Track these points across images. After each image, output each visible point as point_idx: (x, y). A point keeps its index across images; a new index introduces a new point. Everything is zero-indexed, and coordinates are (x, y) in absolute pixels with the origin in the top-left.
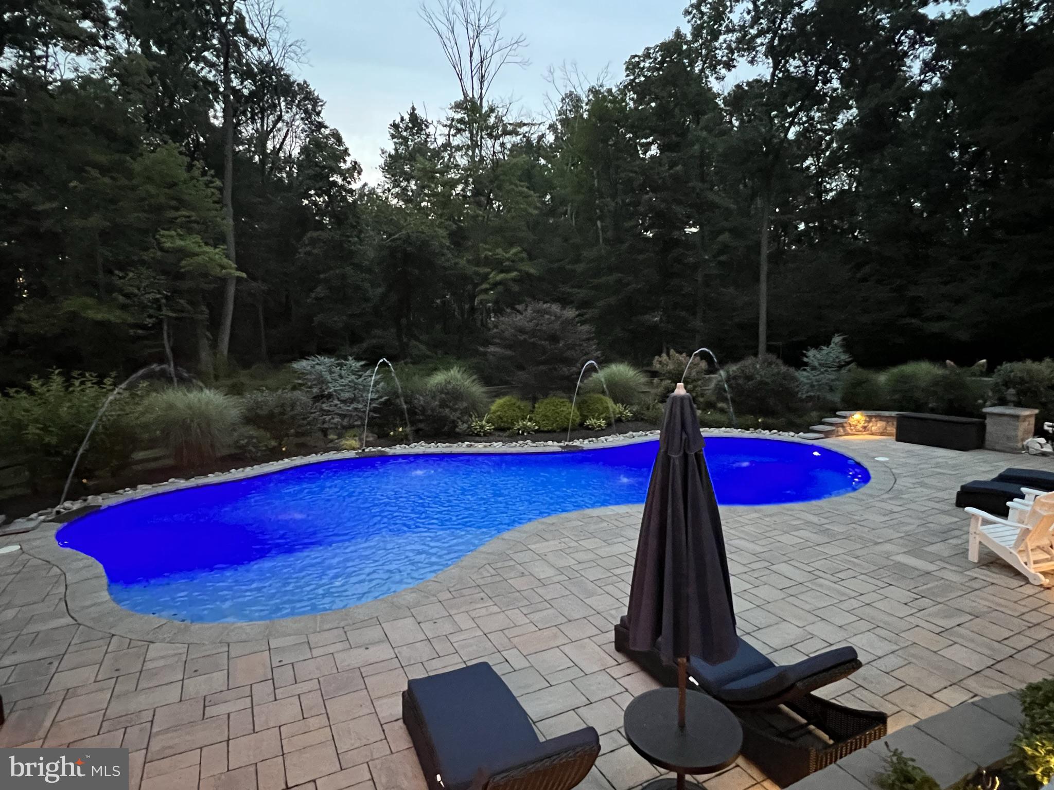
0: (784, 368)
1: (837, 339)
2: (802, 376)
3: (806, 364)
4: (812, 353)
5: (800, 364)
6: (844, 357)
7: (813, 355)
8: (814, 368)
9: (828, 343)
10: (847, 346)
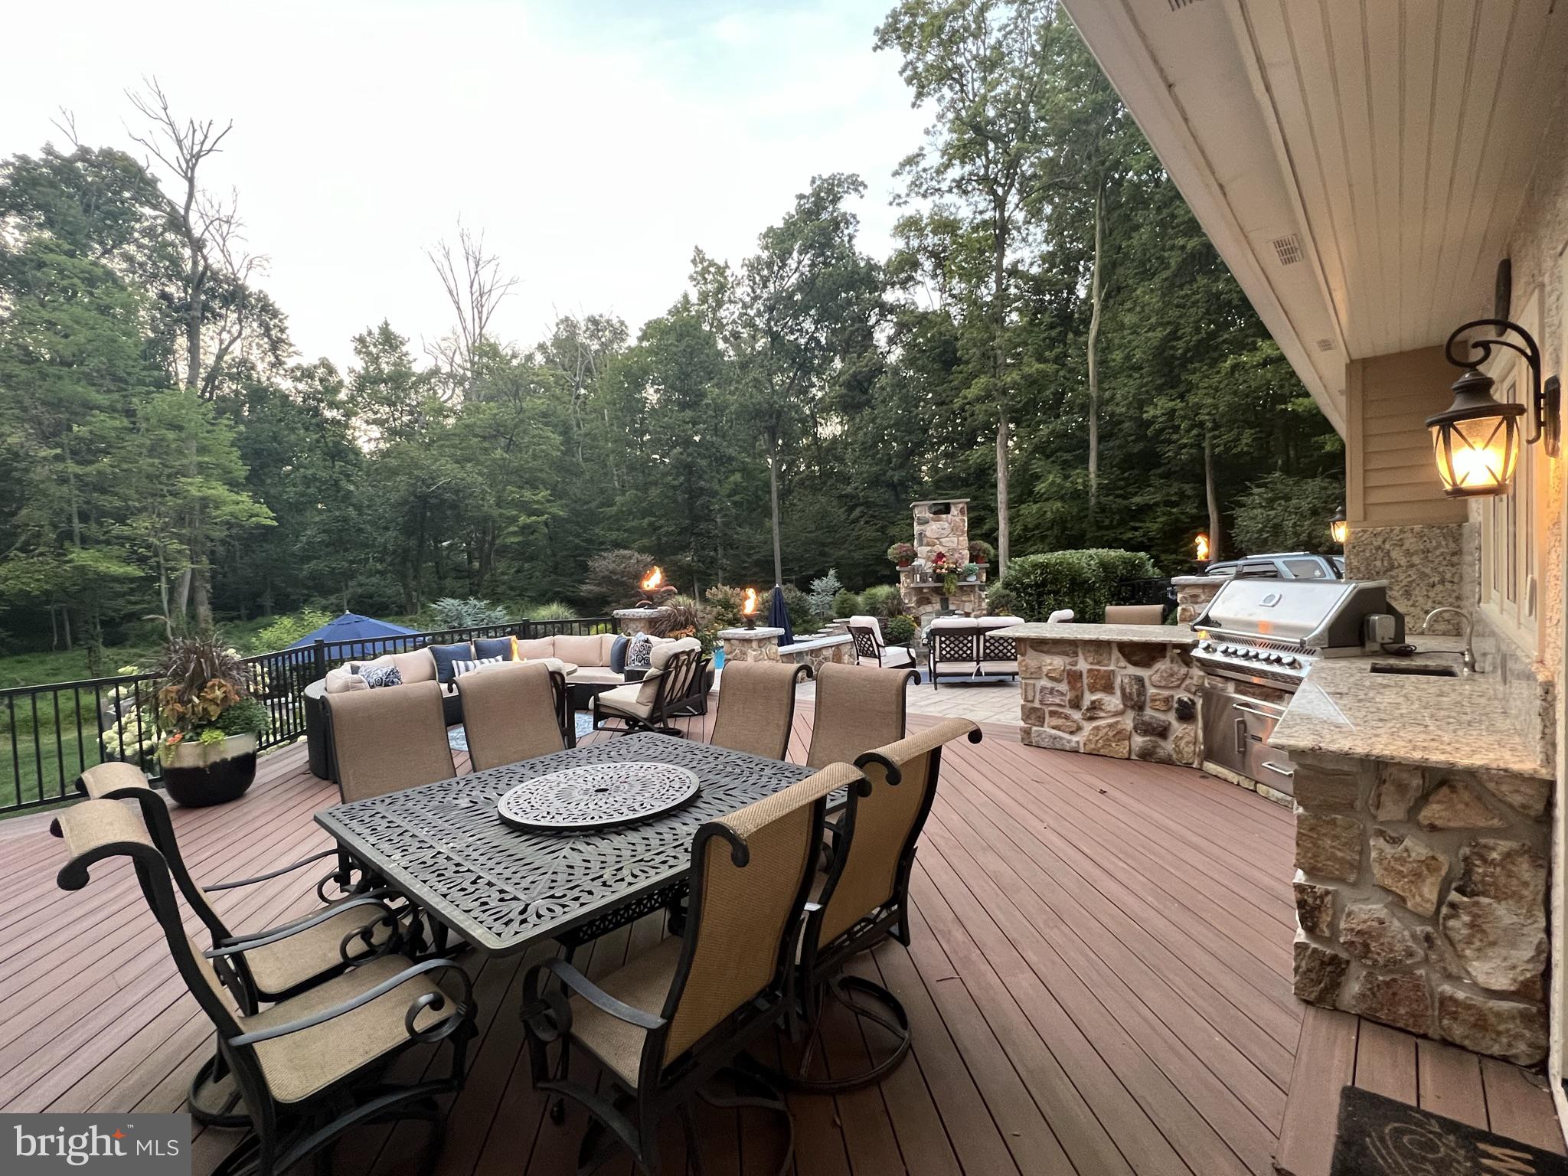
0: (799, 593)
1: (832, 572)
2: (813, 599)
3: (813, 591)
4: (816, 582)
5: (810, 591)
6: (837, 584)
7: (817, 584)
8: (819, 594)
9: (826, 576)
10: (839, 577)
